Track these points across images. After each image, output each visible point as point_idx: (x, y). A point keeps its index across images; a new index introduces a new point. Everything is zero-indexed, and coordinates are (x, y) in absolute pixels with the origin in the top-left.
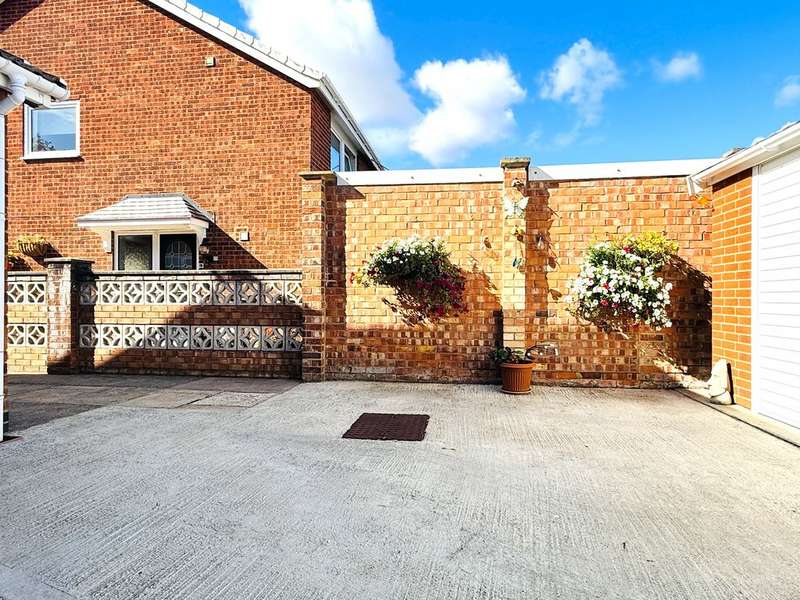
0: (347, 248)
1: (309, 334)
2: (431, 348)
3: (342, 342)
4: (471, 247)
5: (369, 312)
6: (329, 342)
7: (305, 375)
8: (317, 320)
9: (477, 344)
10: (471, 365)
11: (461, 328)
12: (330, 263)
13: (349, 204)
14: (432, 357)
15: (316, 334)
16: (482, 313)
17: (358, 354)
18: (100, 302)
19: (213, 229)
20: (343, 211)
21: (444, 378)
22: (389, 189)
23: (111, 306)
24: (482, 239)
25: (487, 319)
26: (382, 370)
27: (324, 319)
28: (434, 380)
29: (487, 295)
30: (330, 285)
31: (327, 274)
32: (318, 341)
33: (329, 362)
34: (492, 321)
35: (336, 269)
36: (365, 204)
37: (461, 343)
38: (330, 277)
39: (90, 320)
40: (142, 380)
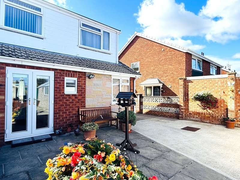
0: (189, 93)
1: (181, 110)
2: (209, 115)
3: (188, 112)
4: (220, 93)
5: (194, 106)
6: (185, 112)
7: (180, 118)
8: (182, 108)
9: (221, 116)
10: (220, 121)
11: (217, 112)
12: (185, 96)
13: (189, 84)
14: (209, 117)
15: (182, 110)
16: (223, 109)
17: (192, 115)
18: (144, 101)
19: (163, 85)
20: (188, 85)
21: (212, 123)
22: (198, 80)
23: (145, 102)
24: (222, 91)
25: (224, 110)
26: (197, 119)
27: (184, 107)
28: (210, 123)
29: (224, 104)
30: (185, 100)
31: (185, 98)
32: (182, 112)
33: (185, 116)
34: (226, 111)
35: (186, 97)
36: (193, 84)
37: (217, 115)
38: (185, 99)
39: (142, 104)
40: (150, 116)
